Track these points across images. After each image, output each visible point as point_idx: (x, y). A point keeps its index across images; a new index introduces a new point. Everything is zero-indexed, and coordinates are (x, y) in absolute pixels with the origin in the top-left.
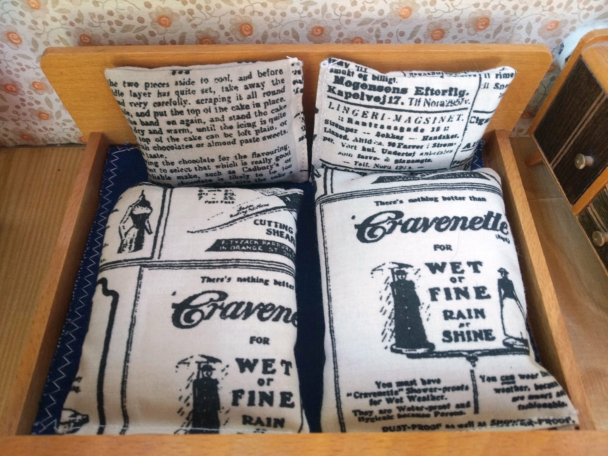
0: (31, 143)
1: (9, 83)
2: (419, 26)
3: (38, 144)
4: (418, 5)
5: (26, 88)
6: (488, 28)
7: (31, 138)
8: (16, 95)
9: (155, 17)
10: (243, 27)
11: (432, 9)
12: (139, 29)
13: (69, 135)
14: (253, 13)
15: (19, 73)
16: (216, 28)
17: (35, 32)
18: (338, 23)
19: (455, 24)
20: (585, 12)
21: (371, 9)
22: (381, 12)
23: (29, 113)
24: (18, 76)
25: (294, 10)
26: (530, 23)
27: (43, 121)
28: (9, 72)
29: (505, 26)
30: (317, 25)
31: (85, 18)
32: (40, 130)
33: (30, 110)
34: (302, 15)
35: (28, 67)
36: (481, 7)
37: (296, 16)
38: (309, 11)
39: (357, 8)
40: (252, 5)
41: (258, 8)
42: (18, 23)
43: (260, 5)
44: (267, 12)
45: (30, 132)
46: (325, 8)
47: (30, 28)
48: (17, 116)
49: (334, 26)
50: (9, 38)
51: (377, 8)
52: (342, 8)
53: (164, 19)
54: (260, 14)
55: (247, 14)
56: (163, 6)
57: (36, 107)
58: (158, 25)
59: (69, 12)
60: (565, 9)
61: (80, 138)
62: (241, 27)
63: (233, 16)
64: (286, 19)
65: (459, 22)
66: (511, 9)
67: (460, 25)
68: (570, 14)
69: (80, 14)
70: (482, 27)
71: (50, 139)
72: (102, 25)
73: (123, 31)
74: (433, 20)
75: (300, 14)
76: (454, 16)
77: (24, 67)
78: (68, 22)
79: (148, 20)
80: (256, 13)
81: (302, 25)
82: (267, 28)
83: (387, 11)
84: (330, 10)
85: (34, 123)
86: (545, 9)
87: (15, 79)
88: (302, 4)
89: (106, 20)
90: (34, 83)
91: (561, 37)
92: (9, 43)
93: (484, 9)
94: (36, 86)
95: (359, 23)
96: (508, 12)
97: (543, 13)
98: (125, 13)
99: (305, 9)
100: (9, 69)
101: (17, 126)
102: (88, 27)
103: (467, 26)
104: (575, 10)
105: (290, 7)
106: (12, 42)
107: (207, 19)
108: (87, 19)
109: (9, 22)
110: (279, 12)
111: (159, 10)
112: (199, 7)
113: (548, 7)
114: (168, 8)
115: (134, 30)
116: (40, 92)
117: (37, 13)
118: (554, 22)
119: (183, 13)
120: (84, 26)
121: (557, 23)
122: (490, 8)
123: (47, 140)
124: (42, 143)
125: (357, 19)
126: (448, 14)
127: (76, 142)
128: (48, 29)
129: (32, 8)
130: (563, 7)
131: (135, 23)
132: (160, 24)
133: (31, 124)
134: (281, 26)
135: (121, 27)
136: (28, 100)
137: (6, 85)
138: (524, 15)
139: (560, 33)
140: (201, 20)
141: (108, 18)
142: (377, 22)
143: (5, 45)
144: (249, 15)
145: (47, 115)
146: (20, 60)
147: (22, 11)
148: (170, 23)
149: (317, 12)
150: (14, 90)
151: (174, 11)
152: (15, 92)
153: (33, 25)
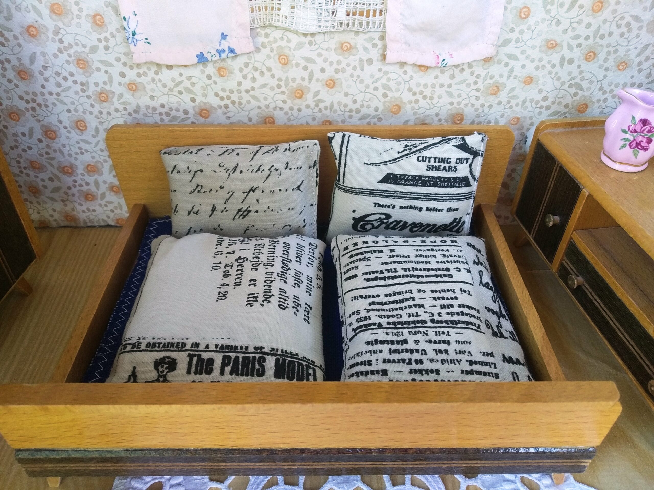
0: (73, 224)
1: (68, 165)
2: (408, 121)
3: (79, 226)
4: (405, 103)
5: (80, 171)
6: (463, 123)
7: (74, 219)
8: (70, 177)
9: (197, 110)
10: (267, 120)
11: (416, 107)
12: (184, 120)
13: (108, 217)
14: (275, 108)
15: (77, 156)
16: (245, 120)
17: (99, 120)
18: (342, 118)
19: (436, 119)
20: (538, 110)
21: (369, 106)
22: (376, 109)
23: (77, 195)
24: (76, 159)
25: (308, 107)
26: (496, 119)
27: (88, 202)
28: (70, 155)
29: (477, 120)
30: (326, 119)
31: (142, 109)
32: (84, 211)
33: (79, 191)
34: (314, 111)
35: (87, 151)
36: (455, 105)
37: (309, 112)
38: (319, 107)
39: (357, 106)
40: (275, 102)
41: (280, 104)
42: (87, 112)
43: (281, 102)
44: (286, 107)
45: (74, 213)
46: (332, 105)
47: (97, 117)
48: (66, 197)
49: (339, 120)
50: (77, 125)
51: (373, 106)
52: (346, 106)
53: (204, 111)
54: (281, 109)
55: (271, 109)
56: (205, 101)
57: (85, 188)
58: (199, 117)
59: (130, 104)
60: (522, 107)
61: (118, 220)
62: (265, 120)
63: (259, 111)
64: (302, 114)
65: (440, 117)
66: (479, 107)
67: (440, 120)
68: (526, 111)
69: (138, 106)
70: (459, 122)
71: (91, 221)
72: (155, 115)
73: (170, 121)
74: (418, 116)
75: (312, 109)
76: (435, 112)
77: (83, 151)
78: (127, 113)
79: (191, 112)
80: (278, 109)
81: (314, 119)
82: (286, 121)
83: (381, 108)
84: (336, 107)
85: (81, 205)
86: (506, 107)
87: (73, 162)
88: (314, 101)
89: (157, 112)
90: (88, 166)
91: (524, 131)
92: (77, 131)
93: (458, 107)
94: (89, 169)
95: (359, 117)
96: (477, 110)
97: (506, 110)
98: (174, 106)
99: (317, 106)
100: (70, 152)
101: (64, 207)
102: (142, 117)
103: (446, 121)
104: (530, 108)
105: (305, 103)
106: (79, 129)
107: (238, 113)
108: (143, 110)
109: (80, 113)
110: (296, 108)
111: (202, 104)
112: (233, 103)
113: (508, 106)
114: (208, 103)
115: (179, 120)
116: (92, 174)
117: (105, 104)
118: (515, 118)
119: (220, 107)
120: (139, 116)
121: (518, 119)
122: (462, 106)
123: (88, 221)
124: (82, 225)
125: (358, 115)
126: (430, 111)
127: (113, 224)
128: (110, 118)
129: (102, 100)
130: (520, 106)
131: (181, 115)
132: (201, 116)
133: (76, 205)
134: (297, 120)
135: (169, 118)
136: (79, 182)
137: (64, 168)
138: (491, 112)
139: (522, 127)
140: (233, 114)
141: (160, 110)
142: (374, 117)
143: (72, 131)
144: (272, 110)
145: (93, 196)
146: (82, 145)
147: (93, 103)
148: (209, 116)
149: (326, 108)
150: (70, 171)
151: (213, 106)
152: (70, 173)
153: (99, 114)
